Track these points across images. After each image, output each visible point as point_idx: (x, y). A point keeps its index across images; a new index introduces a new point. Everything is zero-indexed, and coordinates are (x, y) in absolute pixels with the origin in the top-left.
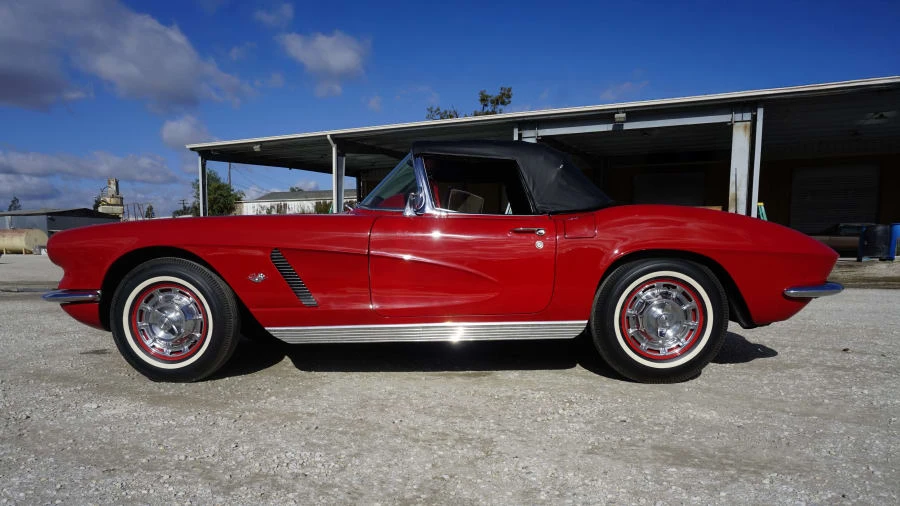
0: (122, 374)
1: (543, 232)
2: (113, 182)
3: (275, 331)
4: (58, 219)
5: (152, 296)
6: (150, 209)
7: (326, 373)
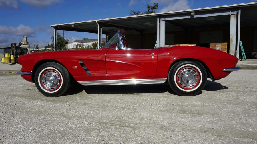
0: (37, 95)
1: (154, 54)
2: (25, 37)
3: (80, 82)
4: (7, 49)
5: (46, 73)
6: (37, 46)
7: (94, 94)
